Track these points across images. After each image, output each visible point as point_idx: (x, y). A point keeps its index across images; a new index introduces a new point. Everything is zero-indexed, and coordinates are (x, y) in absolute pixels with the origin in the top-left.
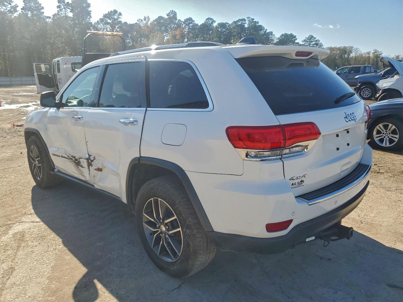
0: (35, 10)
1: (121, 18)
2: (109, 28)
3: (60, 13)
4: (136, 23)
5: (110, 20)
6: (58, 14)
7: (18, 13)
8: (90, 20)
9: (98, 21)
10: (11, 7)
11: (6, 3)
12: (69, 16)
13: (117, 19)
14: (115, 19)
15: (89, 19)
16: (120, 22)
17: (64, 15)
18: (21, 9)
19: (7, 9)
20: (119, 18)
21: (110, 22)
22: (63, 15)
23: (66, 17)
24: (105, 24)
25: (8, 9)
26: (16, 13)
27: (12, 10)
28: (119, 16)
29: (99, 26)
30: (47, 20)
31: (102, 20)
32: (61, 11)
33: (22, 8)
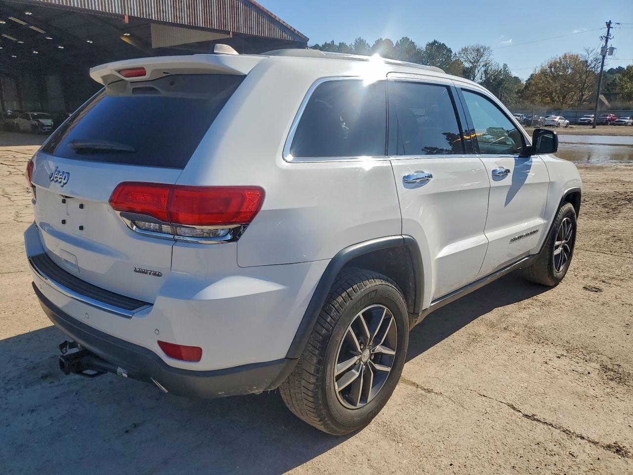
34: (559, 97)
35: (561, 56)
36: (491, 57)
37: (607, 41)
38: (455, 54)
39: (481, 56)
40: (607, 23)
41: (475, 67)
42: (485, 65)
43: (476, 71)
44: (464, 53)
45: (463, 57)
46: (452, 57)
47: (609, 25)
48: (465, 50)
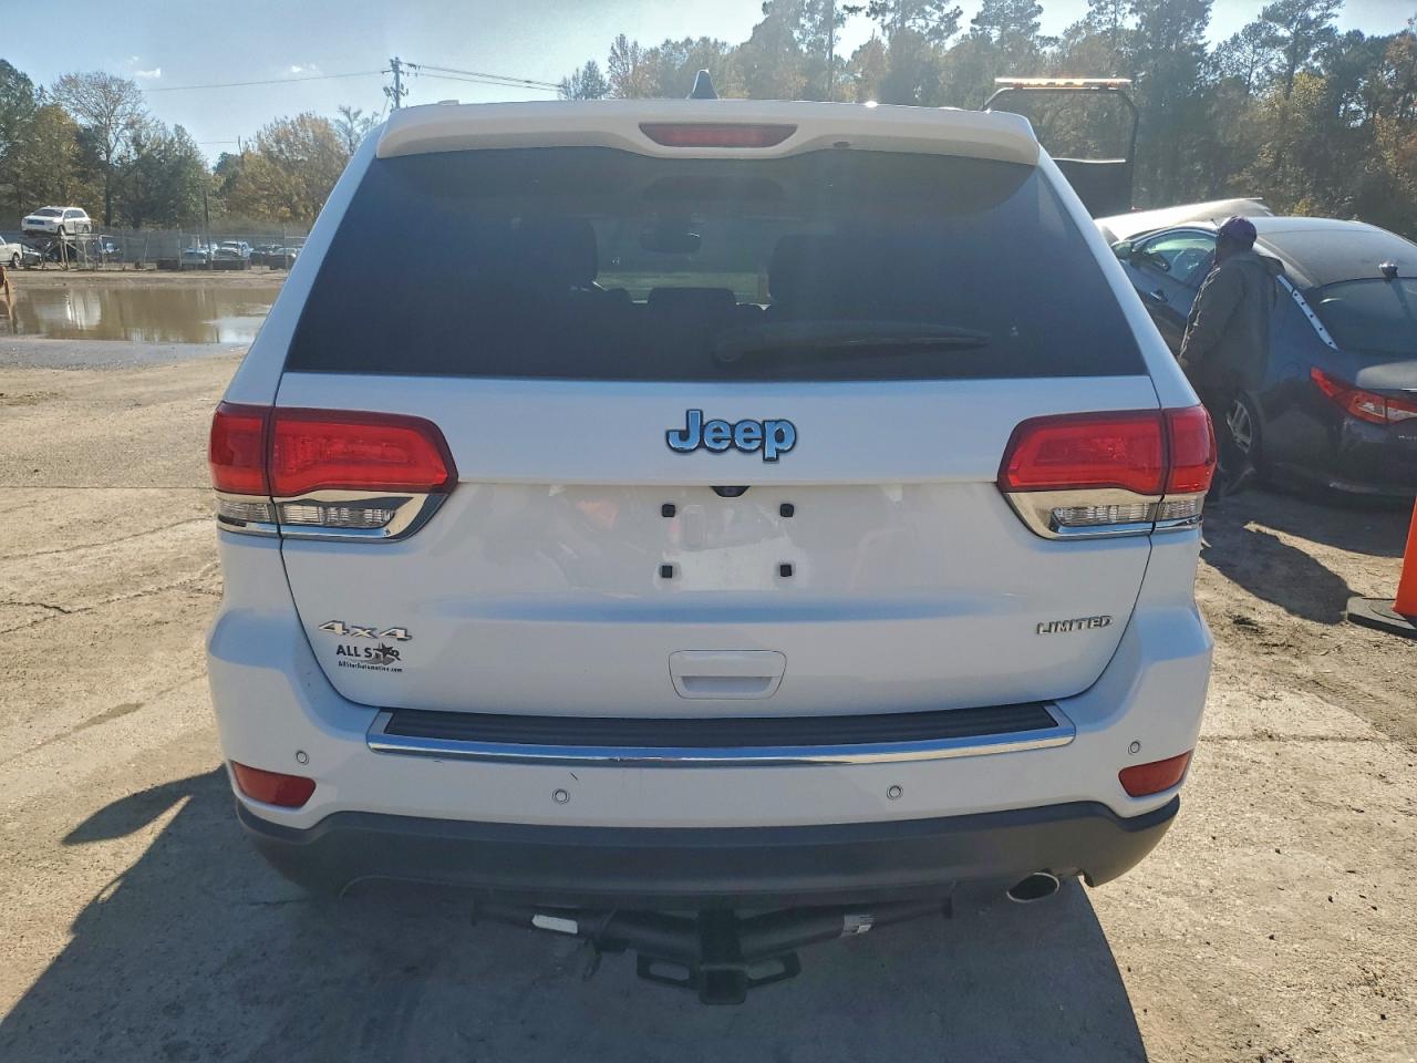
0: (1015, 20)
1: (1337, 16)
2: (1275, 61)
3: (1096, 21)
4: (1404, 33)
5: (1288, 26)
6: (1088, 25)
7: (958, 35)
8: (1203, 33)
9: (1236, 37)
10: (940, 18)
11: (928, 8)
12: (1126, 27)
13: (1317, 22)
14: (1308, 23)
15: (1199, 30)
16: (1330, 31)
17: (1110, 26)
18: (973, 21)
19: (927, 25)
20: (1329, 16)
21: (1287, 34)
22: (1104, 28)
23: (1116, 31)
24: (1263, 47)
25: (932, 24)
26: (952, 37)
27: (942, 27)
28: (1328, 8)
29: (1238, 54)
30: (1048, 49)
31: (1253, 31)
32: (1098, 13)
33: (974, 17)
34: (306, 208)
35: (295, 119)
36: (142, 107)
37: (397, 99)
38: (41, 89)
39: (116, 102)
40: (392, 61)
41: (106, 128)
42: (130, 125)
43: (111, 137)
44: (70, 91)
45: (67, 100)
46: (35, 97)
47: (395, 65)
48: (70, 83)
